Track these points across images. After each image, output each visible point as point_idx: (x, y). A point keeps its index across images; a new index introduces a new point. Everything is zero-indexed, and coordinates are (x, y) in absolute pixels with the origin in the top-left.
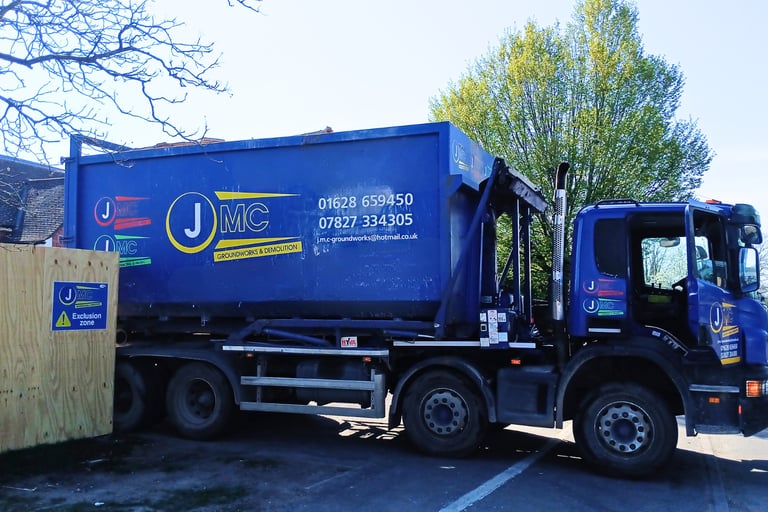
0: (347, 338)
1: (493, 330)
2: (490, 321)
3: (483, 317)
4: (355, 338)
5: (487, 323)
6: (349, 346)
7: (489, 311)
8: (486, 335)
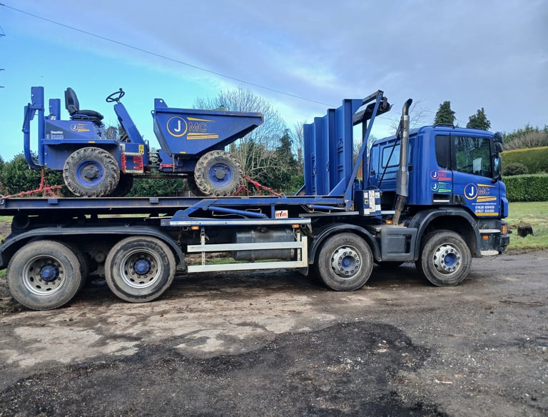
0: (280, 212)
1: (372, 203)
2: (370, 198)
3: (366, 195)
4: (286, 212)
5: (368, 199)
6: (281, 217)
7: (370, 191)
8: (368, 207)
